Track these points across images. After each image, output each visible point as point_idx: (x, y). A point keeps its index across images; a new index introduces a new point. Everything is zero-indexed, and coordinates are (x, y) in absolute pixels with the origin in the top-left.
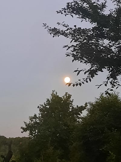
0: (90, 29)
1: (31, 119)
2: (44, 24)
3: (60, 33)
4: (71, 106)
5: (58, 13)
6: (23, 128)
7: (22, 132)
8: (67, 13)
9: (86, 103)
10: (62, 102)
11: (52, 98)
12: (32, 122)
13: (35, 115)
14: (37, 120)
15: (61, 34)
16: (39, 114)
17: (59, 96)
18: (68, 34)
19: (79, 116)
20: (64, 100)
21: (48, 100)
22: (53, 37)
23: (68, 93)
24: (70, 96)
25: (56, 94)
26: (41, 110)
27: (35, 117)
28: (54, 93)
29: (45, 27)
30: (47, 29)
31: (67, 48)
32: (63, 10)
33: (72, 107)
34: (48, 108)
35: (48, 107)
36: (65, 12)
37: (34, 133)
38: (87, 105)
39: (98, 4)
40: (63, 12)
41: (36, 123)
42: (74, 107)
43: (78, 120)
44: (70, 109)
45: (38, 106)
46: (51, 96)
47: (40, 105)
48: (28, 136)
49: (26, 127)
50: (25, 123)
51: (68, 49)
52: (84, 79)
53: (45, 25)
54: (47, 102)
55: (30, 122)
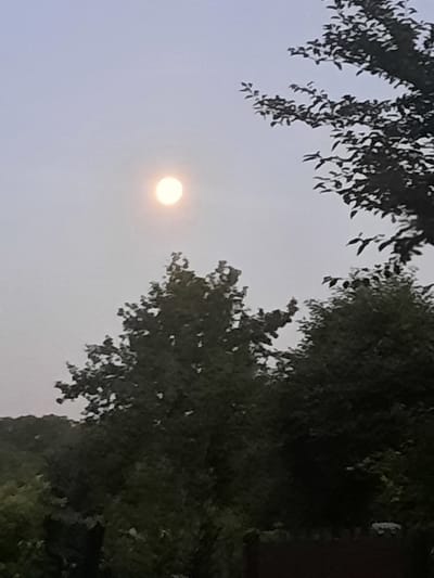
0: (388, 101)
1: (93, 353)
2: (244, 84)
3: (295, 114)
4: (237, 312)
5: (293, 54)
6: (63, 387)
7: (59, 401)
8: (323, 56)
9: (294, 302)
10: (207, 294)
11: (171, 280)
12: (98, 366)
13: (108, 342)
14: (114, 359)
15: (297, 117)
16: (121, 336)
17: (197, 275)
18: (319, 117)
19: (266, 346)
20: (212, 288)
21: (156, 288)
22: (273, 124)
23: (227, 265)
24: (234, 276)
25: (186, 266)
26: (128, 324)
27: (108, 347)
28: (177, 262)
29: (248, 93)
30: (253, 100)
31: (317, 161)
32: (310, 48)
33: (240, 315)
34: (156, 314)
35: (155, 311)
36: (316, 51)
37: (103, 406)
38: (296, 309)
39: (414, 22)
40: (310, 52)
41: (111, 368)
42: (249, 314)
43: (261, 361)
44: (233, 320)
45: (121, 310)
46: (165, 272)
47: (127, 305)
48: (82, 413)
49: (74, 383)
50: (70, 367)
51: (319, 166)
52: (379, 266)
53: (247, 87)
54: (151, 293)
55: (87, 364)
